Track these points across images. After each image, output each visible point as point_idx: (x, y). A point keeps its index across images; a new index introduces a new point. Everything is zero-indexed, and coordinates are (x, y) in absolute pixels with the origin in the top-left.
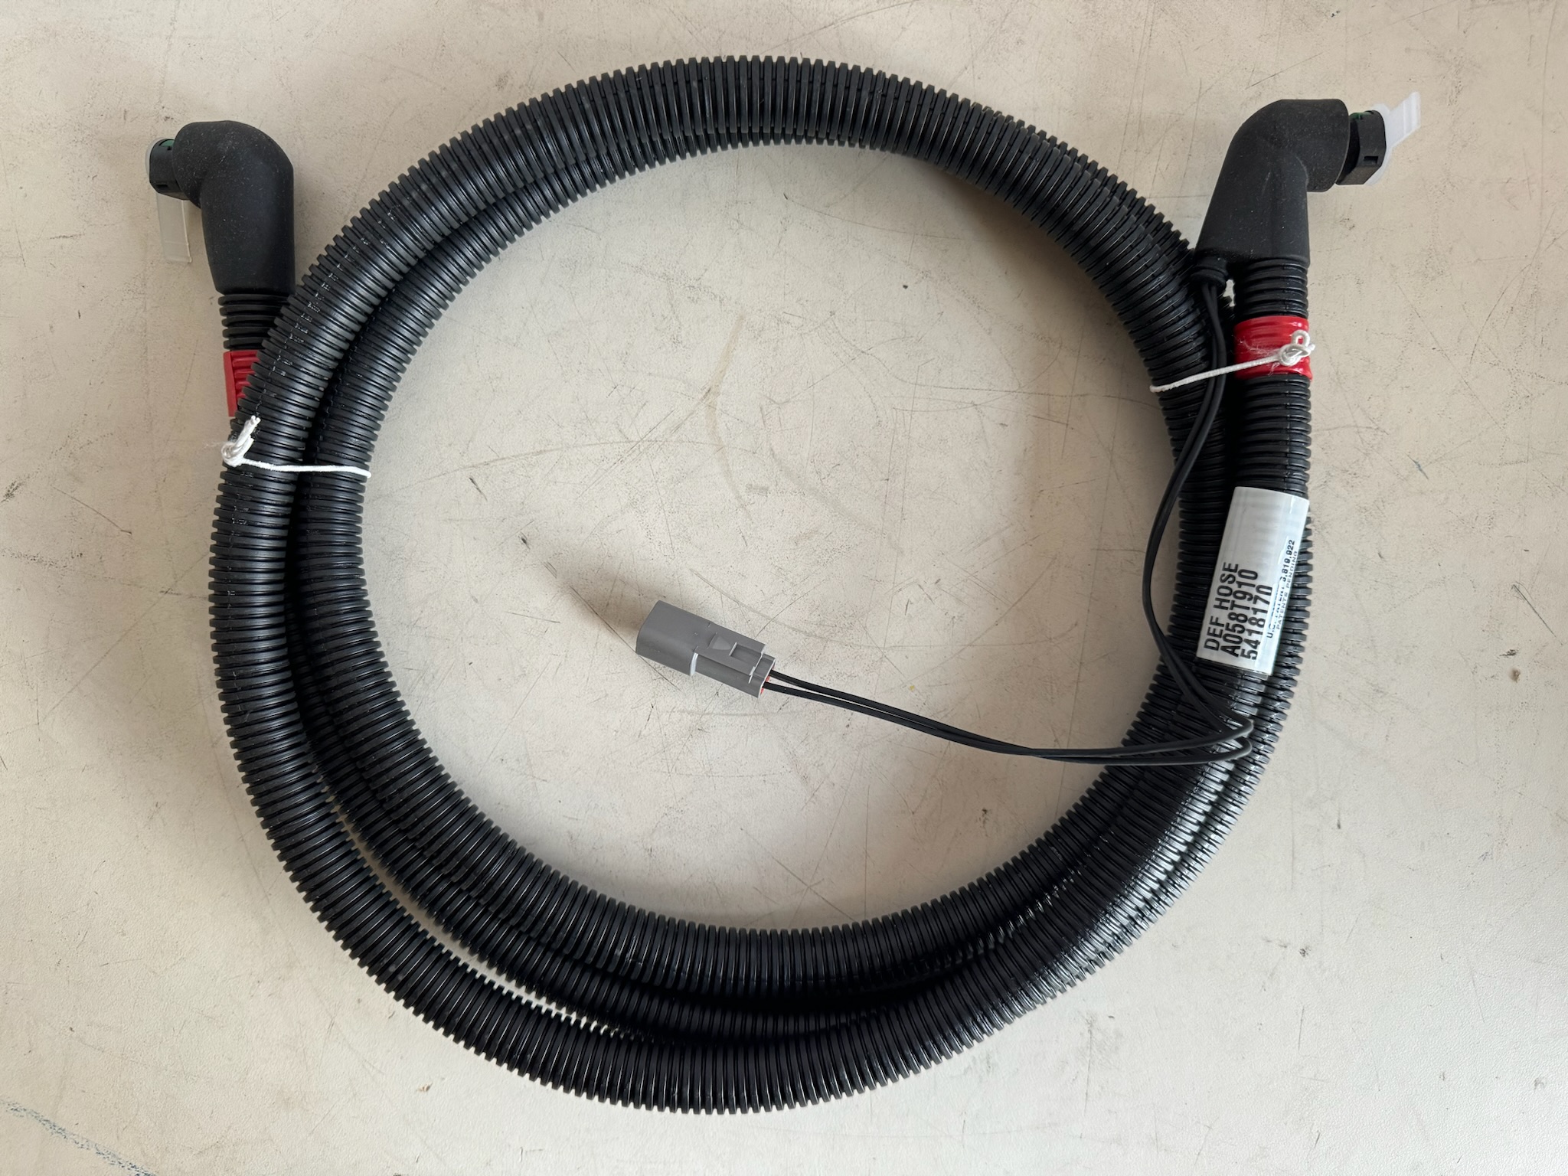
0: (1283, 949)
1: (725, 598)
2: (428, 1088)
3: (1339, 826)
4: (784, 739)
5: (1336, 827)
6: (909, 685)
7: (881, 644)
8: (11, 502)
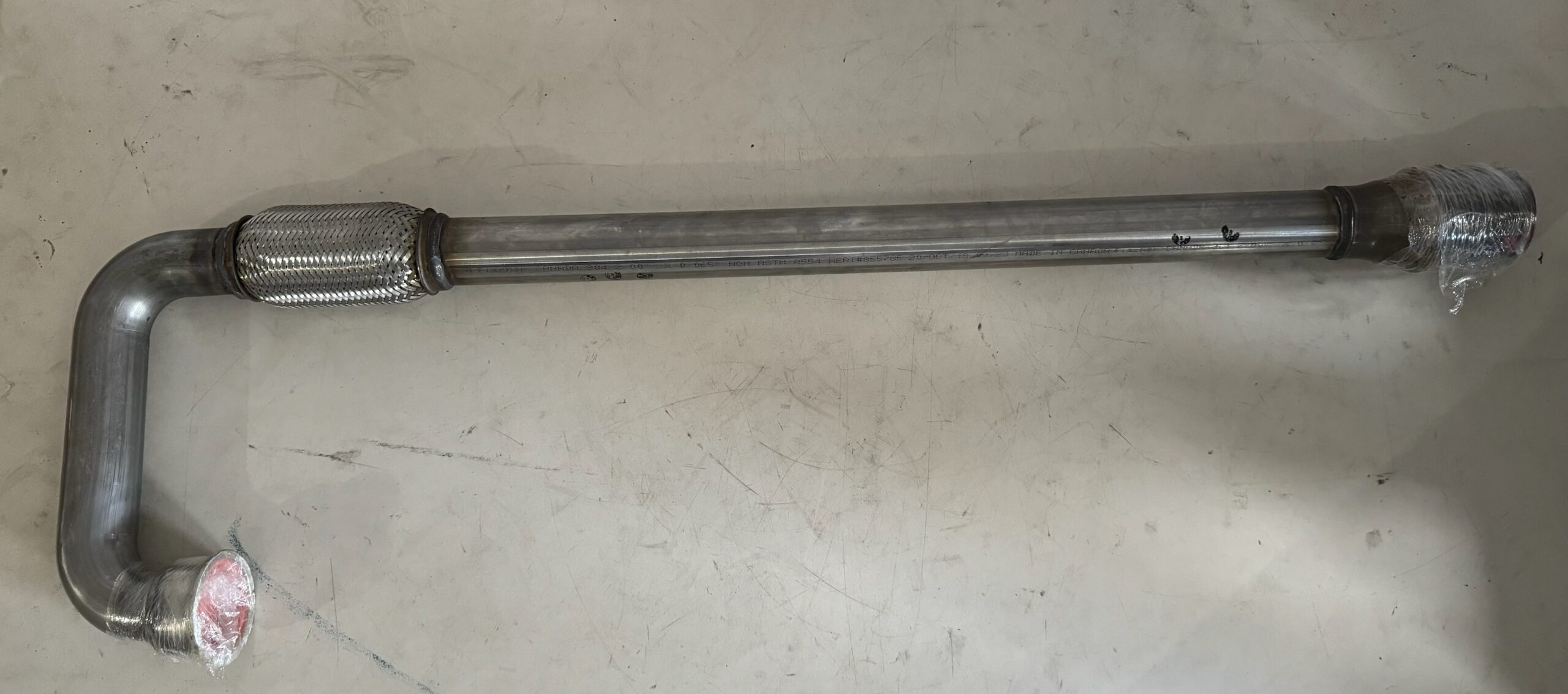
0: (1032, 593)
1: (775, 453)
2: (655, 686)
3: (1049, 535)
4: (804, 513)
5: (1048, 536)
6: (856, 486)
7: (843, 468)
8: (470, 435)
